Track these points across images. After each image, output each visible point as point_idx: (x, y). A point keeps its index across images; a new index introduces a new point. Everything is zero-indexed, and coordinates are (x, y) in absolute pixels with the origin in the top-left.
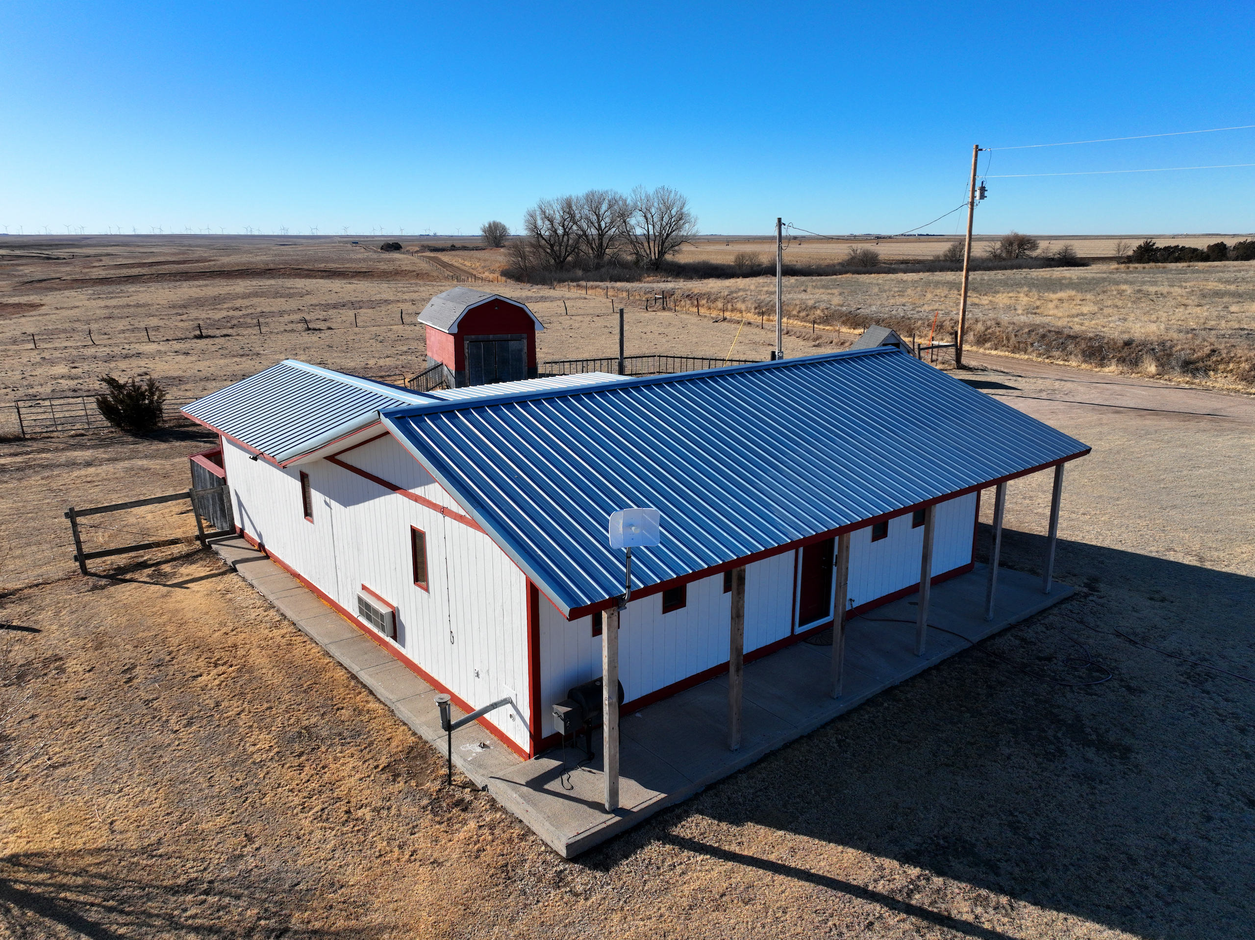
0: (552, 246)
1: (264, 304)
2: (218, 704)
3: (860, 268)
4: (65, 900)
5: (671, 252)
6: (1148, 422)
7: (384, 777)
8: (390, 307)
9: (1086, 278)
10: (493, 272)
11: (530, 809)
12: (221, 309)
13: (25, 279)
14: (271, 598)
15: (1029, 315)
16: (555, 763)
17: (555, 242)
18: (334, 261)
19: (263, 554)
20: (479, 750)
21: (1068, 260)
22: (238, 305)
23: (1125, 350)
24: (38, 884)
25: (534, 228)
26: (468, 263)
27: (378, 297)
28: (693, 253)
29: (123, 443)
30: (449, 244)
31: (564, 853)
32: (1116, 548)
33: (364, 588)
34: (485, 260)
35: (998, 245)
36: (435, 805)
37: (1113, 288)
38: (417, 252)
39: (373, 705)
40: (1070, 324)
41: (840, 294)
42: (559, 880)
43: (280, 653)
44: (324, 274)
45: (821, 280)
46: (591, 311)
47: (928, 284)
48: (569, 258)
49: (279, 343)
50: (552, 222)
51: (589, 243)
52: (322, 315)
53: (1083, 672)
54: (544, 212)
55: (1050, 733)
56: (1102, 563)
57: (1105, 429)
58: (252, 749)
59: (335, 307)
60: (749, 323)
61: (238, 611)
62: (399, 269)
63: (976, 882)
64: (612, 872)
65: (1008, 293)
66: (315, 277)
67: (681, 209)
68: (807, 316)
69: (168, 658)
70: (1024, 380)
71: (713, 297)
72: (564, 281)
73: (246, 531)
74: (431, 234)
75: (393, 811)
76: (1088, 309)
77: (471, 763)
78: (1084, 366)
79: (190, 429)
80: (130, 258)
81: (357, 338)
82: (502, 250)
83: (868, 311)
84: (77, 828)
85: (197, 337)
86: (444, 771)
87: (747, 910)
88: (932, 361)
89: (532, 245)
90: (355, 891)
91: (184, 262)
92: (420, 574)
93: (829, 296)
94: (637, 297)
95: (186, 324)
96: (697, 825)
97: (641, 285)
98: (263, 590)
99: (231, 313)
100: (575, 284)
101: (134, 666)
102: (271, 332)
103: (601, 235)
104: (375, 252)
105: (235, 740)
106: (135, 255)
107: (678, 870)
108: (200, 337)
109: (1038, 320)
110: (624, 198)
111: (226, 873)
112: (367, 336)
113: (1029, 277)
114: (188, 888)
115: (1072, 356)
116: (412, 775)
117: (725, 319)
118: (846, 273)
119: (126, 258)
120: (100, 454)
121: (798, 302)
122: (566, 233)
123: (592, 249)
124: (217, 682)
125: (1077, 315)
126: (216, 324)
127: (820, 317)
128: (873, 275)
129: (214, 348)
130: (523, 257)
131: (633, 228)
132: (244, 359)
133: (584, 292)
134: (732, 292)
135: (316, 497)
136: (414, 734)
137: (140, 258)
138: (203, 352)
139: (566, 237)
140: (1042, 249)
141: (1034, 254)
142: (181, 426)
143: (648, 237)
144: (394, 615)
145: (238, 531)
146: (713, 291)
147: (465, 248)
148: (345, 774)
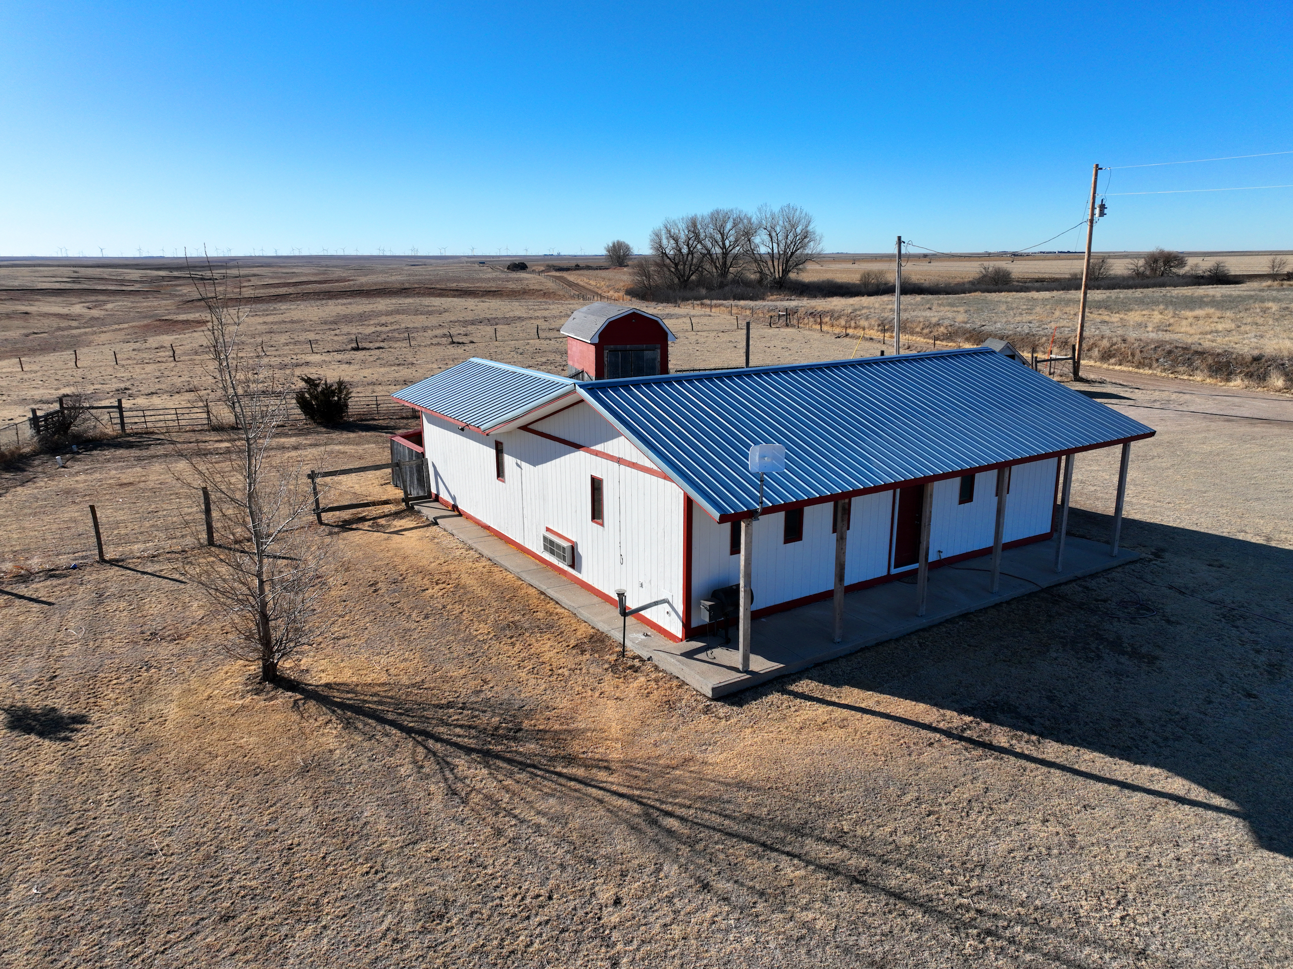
0: (676, 265)
1: (407, 321)
2: (444, 607)
3: (991, 287)
4: (369, 708)
5: (795, 270)
6: (1256, 429)
7: (574, 652)
8: (524, 323)
9: (1230, 296)
10: (618, 291)
11: (684, 668)
12: (369, 325)
13: (185, 298)
14: (470, 542)
15: (1160, 332)
16: (700, 644)
17: (680, 261)
18: (465, 281)
19: (456, 513)
20: (644, 637)
21: (1219, 278)
22: (383, 322)
23: (1254, 365)
24: (348, 699)
25: (659, 247)
26: (593, 283)
27: (511, 314)
28: (817, 271)
29: (318, 433)
30: (573, 263)
31: (710, 695)
32: (1191, 528)
33: (548, 529)
34: (609, 280)
35: (1141, 262)
36: (614, 668)
37: (1257, 306)
38: (543, 271)
39: (559, 610)
40: (1201, 341)
41: (966, 312)
42: (707, 710)
43: (485, 577)
44: (456, 293)
45: (947, 299)
46: (716, 327)
47: (1059, 302)
48: (693, 277)
49: (429, 355)
50: (676, 241)
51: (712, 261)
52: (462, 330)
53: (1132, 609)
54: (669, 232)
55: (1093, 646)
56: (1173, 538)
57: (1212, 434)
58: (475, 633)
59: (473, 323)
60: (871, 339)
61: (446, 550)
62: (527, 288)
63: (1014, 727)
64: (745, 707)
65: (1142, 310)
66: (448, 296)
67: (806, 227)
68: (931, 332)
69: (400, 578)
70: (1141, 391)
71: (836, 315)
72: (688, 300)
73: (441, 495)
74: (555, 253)
75: (584, 671)
76: (1224, 325)
77: (637, 644)
78: (1208, 380)
79: (371, 422)
80: (275, 278)
81: (499, 350)
82: (625, 269)
83: (992, 328)
84: (365, 672)
85: (354, 349)
86: (619, 649)
87: (841, 732)
88: (1050, 374)
89: (657, 264)
90: (564, 711)
91: (325, 282)
92: (597, 513)
93: (954, 314)
94: (761, 315)
95: (340, 338)
96: (807, 685)
97: (764, 303)
98: (462, 537)
99: (379, 329)
100: (698, 302)
101: (376, 583)
102: (419, 346)
103: (725, 254)
104: (502, 271)
105: (462, 627)
106: (280, 275)
107: (793, 709)
108: (357, 349)
109: (1168, 337)
110: (749, 216)
111: (473, 699)
112: (508, 349)
113: (1169, 294)
114: (450, 705)
115: (1198, 372)
116: (594, 651)
117: (847, 335)
118: (975, 291)
119: (272, 278)
120: (302, 440)
121: (921, 320)
122: (690, 252)
123: (716, 267)
124: (440, 593)
125: (1211, 332)
126: (368, 338)
127: (943, 334)
128: (1003, 294)
129: (372, 359)
130: (648, 276)
131: (757, 246)
132: (401, 368)
133: (708, 310)
134: (855, 310)
135: (509, 461)
136: (593, 628)
137: (285, 278)
138: (363, 362)
139: (690, 256)
140: (1191, 265)
141: (1182, 271)
142: (362, 420)
143: (772, 256)
144: (573, 548)
145: (433, 496)
146: (836, 308)
147: (588, 268)
148: (546, 649)
